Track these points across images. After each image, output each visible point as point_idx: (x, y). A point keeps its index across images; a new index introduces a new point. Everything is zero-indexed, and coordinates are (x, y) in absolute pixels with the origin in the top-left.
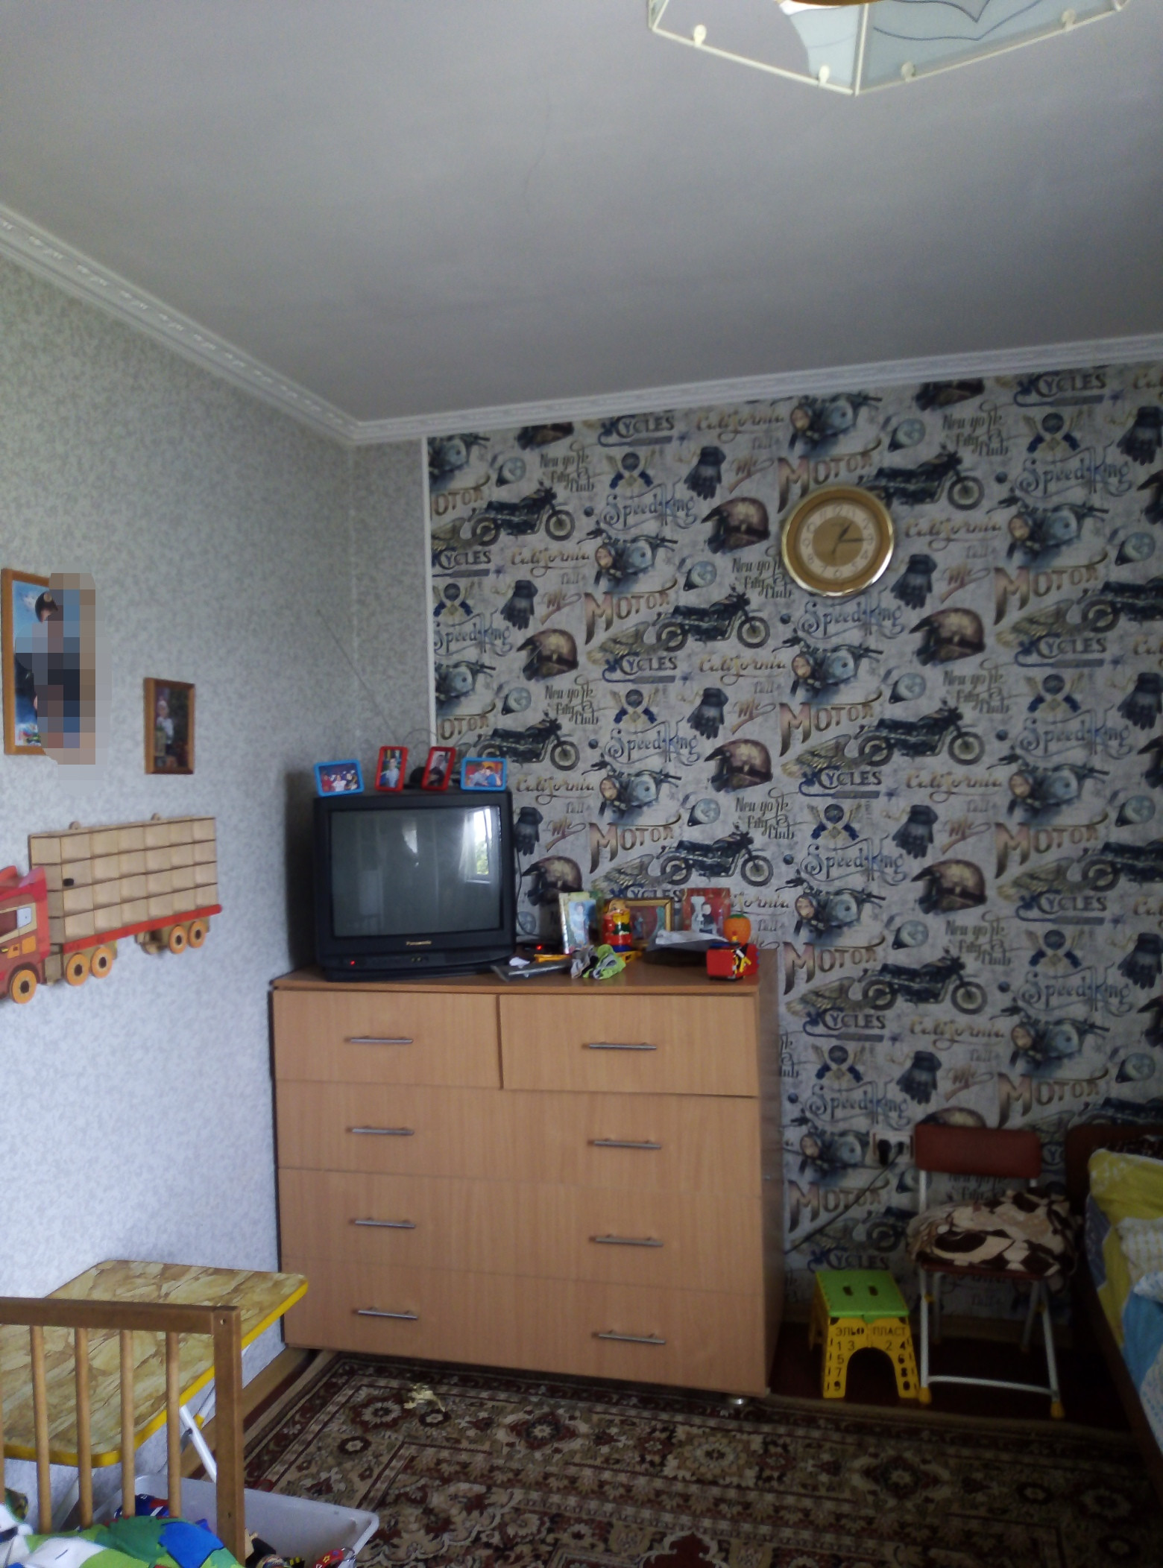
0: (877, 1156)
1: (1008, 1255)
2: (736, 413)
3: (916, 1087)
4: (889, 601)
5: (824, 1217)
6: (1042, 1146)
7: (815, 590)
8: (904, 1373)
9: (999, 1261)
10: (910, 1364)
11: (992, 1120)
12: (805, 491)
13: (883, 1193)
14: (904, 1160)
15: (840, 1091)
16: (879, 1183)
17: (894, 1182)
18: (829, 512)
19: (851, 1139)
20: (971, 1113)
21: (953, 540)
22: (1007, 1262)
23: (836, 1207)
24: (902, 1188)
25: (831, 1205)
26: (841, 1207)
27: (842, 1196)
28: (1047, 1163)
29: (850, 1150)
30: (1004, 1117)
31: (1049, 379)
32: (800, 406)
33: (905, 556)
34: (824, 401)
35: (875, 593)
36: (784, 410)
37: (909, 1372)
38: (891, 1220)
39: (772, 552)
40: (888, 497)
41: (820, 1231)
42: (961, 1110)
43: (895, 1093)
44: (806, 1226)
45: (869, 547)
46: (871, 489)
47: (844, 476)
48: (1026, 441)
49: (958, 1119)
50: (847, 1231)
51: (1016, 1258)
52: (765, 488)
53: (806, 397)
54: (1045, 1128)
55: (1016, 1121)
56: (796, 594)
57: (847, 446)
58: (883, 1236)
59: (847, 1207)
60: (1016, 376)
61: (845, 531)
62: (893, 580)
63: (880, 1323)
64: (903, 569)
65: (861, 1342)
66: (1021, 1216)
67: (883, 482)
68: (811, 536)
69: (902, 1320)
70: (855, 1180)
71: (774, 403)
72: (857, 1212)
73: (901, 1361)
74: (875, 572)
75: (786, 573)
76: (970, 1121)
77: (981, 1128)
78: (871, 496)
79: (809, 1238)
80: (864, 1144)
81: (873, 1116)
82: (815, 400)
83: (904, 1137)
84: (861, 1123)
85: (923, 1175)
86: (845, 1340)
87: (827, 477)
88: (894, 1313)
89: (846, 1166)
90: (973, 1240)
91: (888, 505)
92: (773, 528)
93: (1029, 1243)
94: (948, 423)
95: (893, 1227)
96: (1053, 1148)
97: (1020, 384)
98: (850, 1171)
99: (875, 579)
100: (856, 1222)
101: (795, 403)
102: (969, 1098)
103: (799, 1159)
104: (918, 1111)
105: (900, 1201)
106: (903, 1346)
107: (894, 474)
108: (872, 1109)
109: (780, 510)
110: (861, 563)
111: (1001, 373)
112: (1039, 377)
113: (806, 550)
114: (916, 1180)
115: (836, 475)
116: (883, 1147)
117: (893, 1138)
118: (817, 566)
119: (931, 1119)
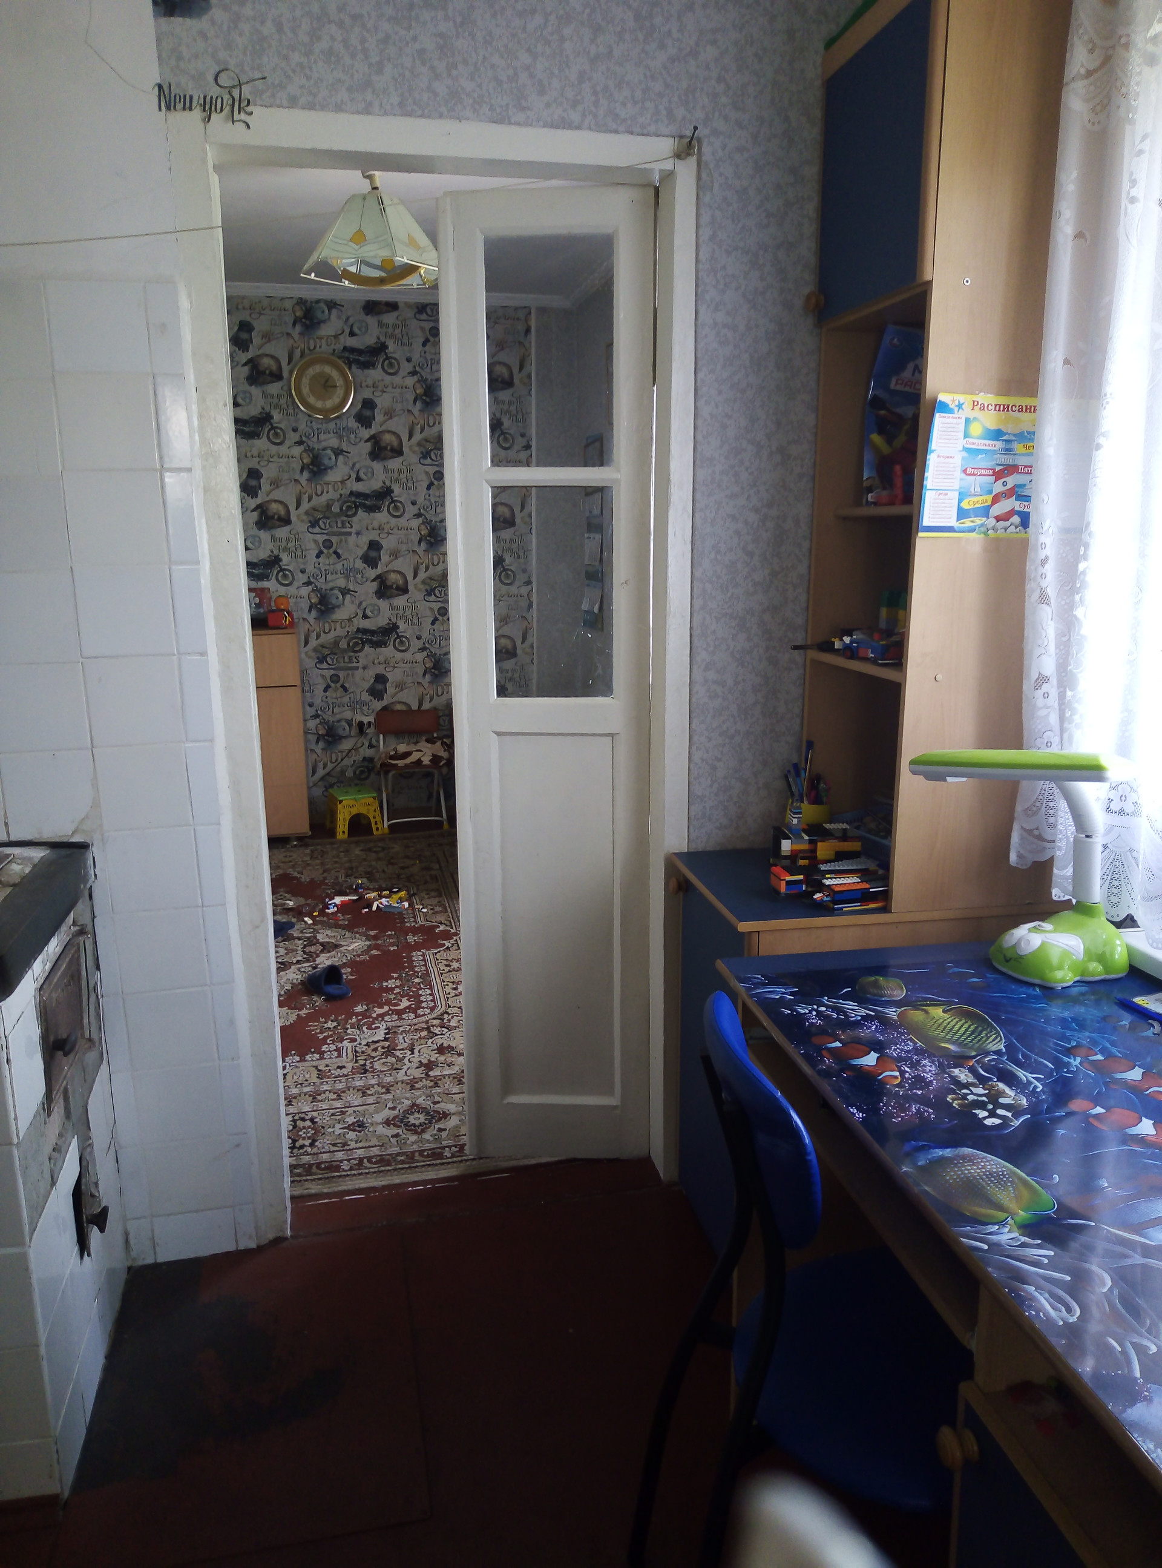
0: (358, 731)
1: (422, 759)
2: (260, 302)
3: (376, 692)
4: (352, 423)
5: (330, 766)
6: (439, 717)
7: (309, 413)
8: (376, 823)
9: (419, 762)
10: (378, 819)
11: (415, 706)
12: (303, 354)
13: (361, 750)
14: (371, 731)
15: (336, 698)
16: (359, 745)
17: (367, 744)
18: (317, 368)
19: (344, 723)
20: (405, 703)
21: (385, 392)
22: (422, 762)
23: (337, 760)
24: (371, 746)
25: (334, 760)
26: (339, 759)
27: (339, 754)
28: (441, 725)
29: (343, 729)
30: (421, 704)
31: (432, 307)
32: (298, 303)
33: (360, 398)
34: (311, 302)
35: (345, 418)
36: (288, 304)
37: (378, 823)
38: (366, 764)
39: (285, 388)
40: (350, 364)
41: (328, 774)
42: (400, 702)
43: (366, 697)
44: (321, 772)
45: (340, 392)
46: (339, 358)
47: (325, 348)
48: (422, 340)
49: (399, 707)
50: (343, 772)
51: (426, 760)
52: (279, 349)
53: (301, 298)
54: (440, 708)
55: (426, 706)
56: (300, 415)
57: (326, 330)
58: (362, 772)
59: (342, 760)
60: (416, 303)
61: (327, 381)
62: (354, 412)
63: (363, 801)
64: (360, 406)
65: (354, 811)
66: (429, 745)
67: (347, 354)
68: (308, 382)
69: (374, 798)
70: (346, 745)
71: (282, 299)
72: (347, 762)
73: (374, 818)
74: (345, 406)
75: (294, 402)
76: (404, 708)
77: (410, 711)
78: (340, 362)
79: (322, 779)
80: (350, 725)
81: (354, 710)
82: (306, 301)
83: (371, 719)
84: (348, 714)
85: (381, 736)
86: (346, 811)
87: (315, 347)
88: (370, 795)
89: (341, 738)
90: (407, 754)
91: (350, 368)
92: (285, 374)
93: (433, 755)
94: (381, 324)
95: (367, 767)
96: (444, 718)
97: (418, 308)
98: (343, 740)
99: (344, 411)
100: (347, 766)
101: (295, 301)
102: (403, 696)
103: (316, 737)
104: (378, 705)
105: (369, 753)
106: (375, 811)
107: (352, 350)
108: (354, 706)
109: (289, 364)
110: (336, 400)
111: (408, 300)
112: (427, 305)
113: (305, 391)
114: (378, 741)
115: (320, 347)
116: (361, 725)
117: (365, 720)
118: (312, 400)
119: (385, 709)
